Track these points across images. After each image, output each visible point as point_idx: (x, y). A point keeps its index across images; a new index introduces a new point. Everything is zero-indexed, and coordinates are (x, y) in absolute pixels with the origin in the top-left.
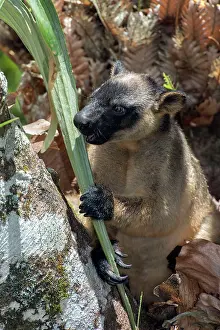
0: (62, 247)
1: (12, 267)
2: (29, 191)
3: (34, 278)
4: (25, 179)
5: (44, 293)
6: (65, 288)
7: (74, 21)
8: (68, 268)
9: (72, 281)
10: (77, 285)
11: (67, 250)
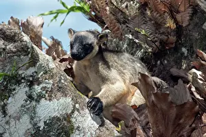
0: (70, 111)
1: (45, 122)
2: (52, 88)
3: (56, 126)
4: (50, 83)
5: (62, 132)
6: (72, 129)
7: (110, 8)
8: (73, 120)
9: (76, 126)
10: (78, 127)
11: (73, 112)
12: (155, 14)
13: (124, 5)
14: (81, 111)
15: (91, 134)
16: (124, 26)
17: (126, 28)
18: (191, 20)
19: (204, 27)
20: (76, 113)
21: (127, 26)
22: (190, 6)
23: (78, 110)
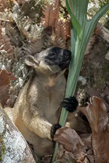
0: (2, 131)
6: (4, 150)
7: (6, 29)
8: (5, 141)
9: (7, 147)
10: (9, 148)
11: (4, 132)
12: (59, 39)
13: (27, 28)
14: (11, 132)
15: (20, 156)
16: (20, 49)
17: (21, 52)
18: (92, 49)
19: (106, 58)
20: (7, 133)
21: (23, 49)
22: (95, 34)
23: (8, 130)
